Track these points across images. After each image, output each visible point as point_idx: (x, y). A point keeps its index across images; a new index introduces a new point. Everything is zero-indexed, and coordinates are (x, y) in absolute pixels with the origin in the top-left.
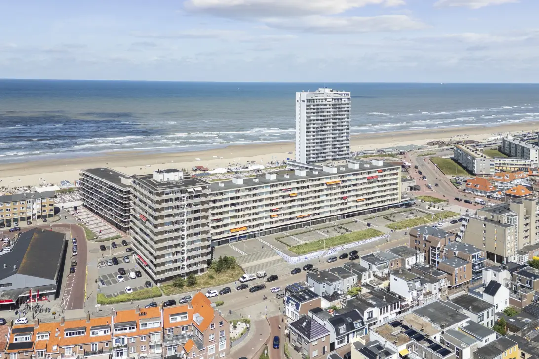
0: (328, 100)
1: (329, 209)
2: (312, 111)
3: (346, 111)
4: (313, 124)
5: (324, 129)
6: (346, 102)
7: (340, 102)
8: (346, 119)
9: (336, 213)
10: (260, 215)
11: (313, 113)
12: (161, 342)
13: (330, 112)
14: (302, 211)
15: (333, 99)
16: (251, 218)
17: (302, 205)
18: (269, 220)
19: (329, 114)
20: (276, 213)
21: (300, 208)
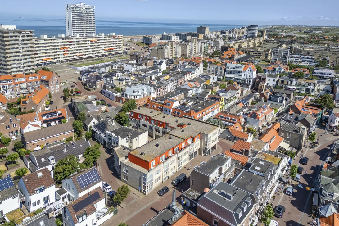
0: (83, 9)
1: (92, 52)
2: (75, 14)
3: (93, 16)
4: (76, 21)
5: (82, 24)
6: (92, 11)
7: (89, 11)
8: (93, 20)
9: (95, 55)
10: (58, 53)
11: (76, 15)
12: (26, 87)
13: (84, 15)
14: (79, 53)
15: (86, 8)
16: (54, 54)
17: (79, 50)
18: (63, 56)
19: (84, 16)
20: (66, 53)
21: (78, 51)
